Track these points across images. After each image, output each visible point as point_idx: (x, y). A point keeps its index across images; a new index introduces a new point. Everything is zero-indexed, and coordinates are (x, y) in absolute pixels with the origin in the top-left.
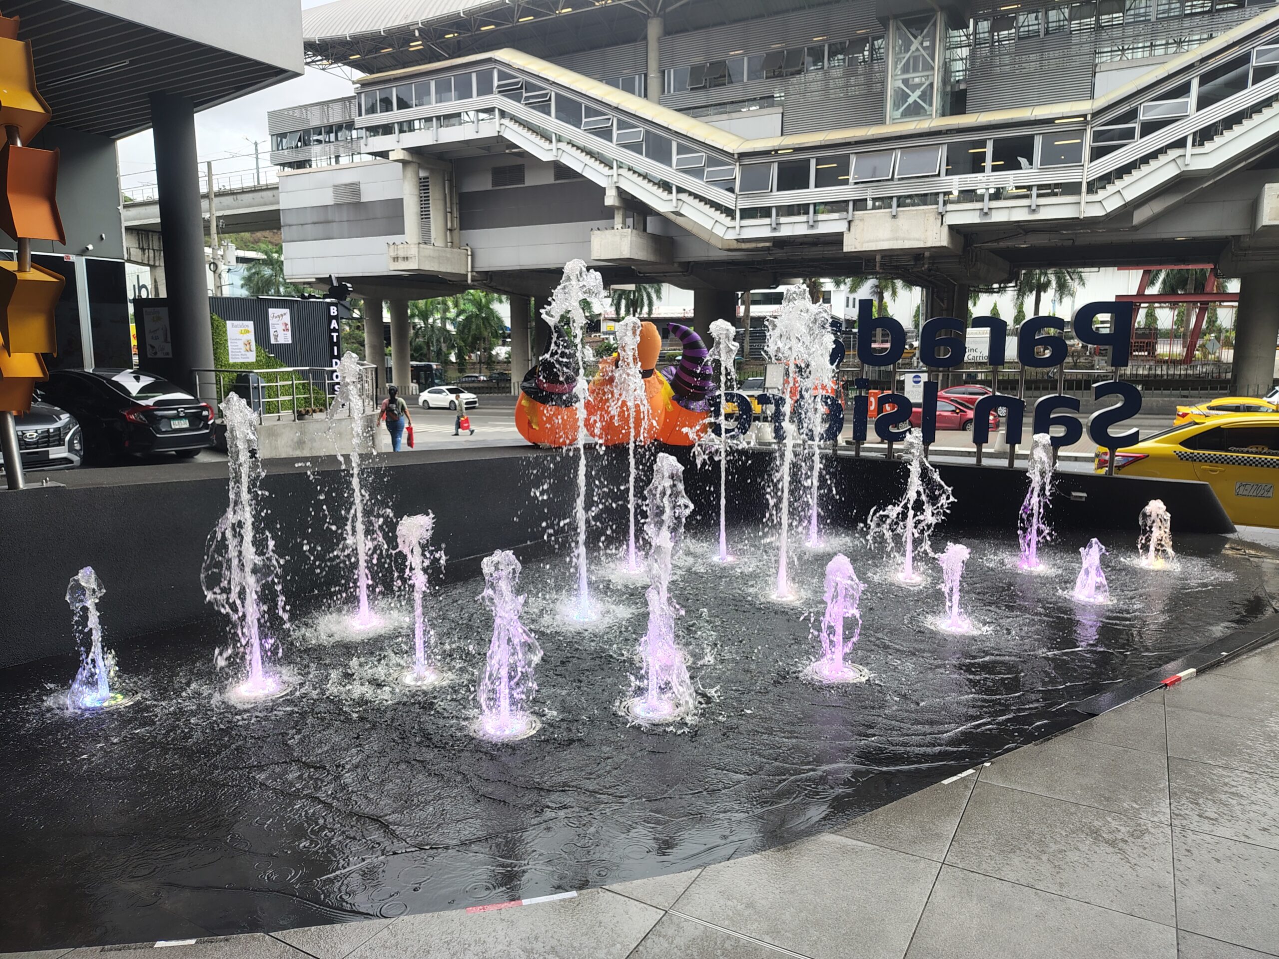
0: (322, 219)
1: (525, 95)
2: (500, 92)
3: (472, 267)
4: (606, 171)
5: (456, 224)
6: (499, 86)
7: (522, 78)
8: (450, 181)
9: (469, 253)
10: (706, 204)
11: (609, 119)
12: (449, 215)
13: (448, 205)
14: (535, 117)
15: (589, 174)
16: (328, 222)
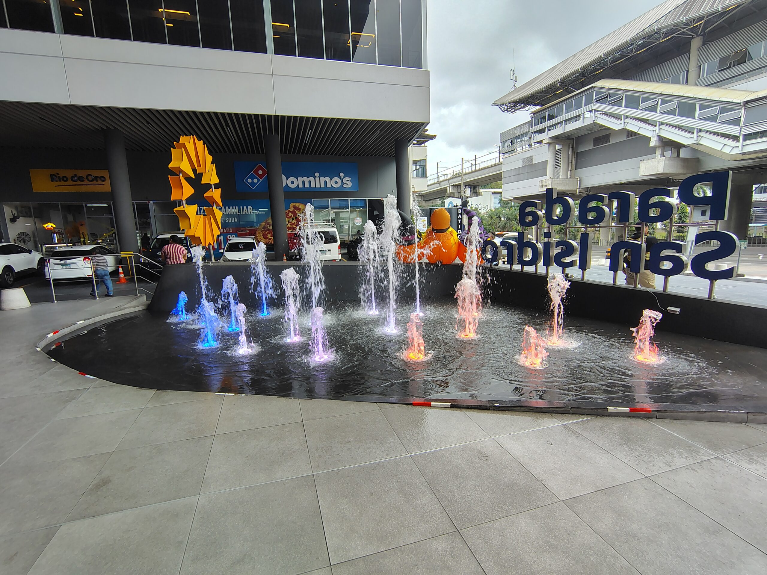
0: (517, 174)
1: (609, 100)
2: (596, 101)
3: (580, 186)
4: (652, 128)
5: (574, 166)
6: (595, 99)
7: (608, 92)
8: (572, 148)
9: (579, 180)
10: (718, 135)
11: (656, 101)
12: (570, 164)
13: (570, 159)
14: (614, 109)
15: (642, 132)
16: (519, 174)
